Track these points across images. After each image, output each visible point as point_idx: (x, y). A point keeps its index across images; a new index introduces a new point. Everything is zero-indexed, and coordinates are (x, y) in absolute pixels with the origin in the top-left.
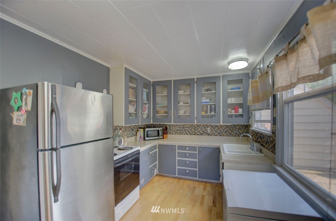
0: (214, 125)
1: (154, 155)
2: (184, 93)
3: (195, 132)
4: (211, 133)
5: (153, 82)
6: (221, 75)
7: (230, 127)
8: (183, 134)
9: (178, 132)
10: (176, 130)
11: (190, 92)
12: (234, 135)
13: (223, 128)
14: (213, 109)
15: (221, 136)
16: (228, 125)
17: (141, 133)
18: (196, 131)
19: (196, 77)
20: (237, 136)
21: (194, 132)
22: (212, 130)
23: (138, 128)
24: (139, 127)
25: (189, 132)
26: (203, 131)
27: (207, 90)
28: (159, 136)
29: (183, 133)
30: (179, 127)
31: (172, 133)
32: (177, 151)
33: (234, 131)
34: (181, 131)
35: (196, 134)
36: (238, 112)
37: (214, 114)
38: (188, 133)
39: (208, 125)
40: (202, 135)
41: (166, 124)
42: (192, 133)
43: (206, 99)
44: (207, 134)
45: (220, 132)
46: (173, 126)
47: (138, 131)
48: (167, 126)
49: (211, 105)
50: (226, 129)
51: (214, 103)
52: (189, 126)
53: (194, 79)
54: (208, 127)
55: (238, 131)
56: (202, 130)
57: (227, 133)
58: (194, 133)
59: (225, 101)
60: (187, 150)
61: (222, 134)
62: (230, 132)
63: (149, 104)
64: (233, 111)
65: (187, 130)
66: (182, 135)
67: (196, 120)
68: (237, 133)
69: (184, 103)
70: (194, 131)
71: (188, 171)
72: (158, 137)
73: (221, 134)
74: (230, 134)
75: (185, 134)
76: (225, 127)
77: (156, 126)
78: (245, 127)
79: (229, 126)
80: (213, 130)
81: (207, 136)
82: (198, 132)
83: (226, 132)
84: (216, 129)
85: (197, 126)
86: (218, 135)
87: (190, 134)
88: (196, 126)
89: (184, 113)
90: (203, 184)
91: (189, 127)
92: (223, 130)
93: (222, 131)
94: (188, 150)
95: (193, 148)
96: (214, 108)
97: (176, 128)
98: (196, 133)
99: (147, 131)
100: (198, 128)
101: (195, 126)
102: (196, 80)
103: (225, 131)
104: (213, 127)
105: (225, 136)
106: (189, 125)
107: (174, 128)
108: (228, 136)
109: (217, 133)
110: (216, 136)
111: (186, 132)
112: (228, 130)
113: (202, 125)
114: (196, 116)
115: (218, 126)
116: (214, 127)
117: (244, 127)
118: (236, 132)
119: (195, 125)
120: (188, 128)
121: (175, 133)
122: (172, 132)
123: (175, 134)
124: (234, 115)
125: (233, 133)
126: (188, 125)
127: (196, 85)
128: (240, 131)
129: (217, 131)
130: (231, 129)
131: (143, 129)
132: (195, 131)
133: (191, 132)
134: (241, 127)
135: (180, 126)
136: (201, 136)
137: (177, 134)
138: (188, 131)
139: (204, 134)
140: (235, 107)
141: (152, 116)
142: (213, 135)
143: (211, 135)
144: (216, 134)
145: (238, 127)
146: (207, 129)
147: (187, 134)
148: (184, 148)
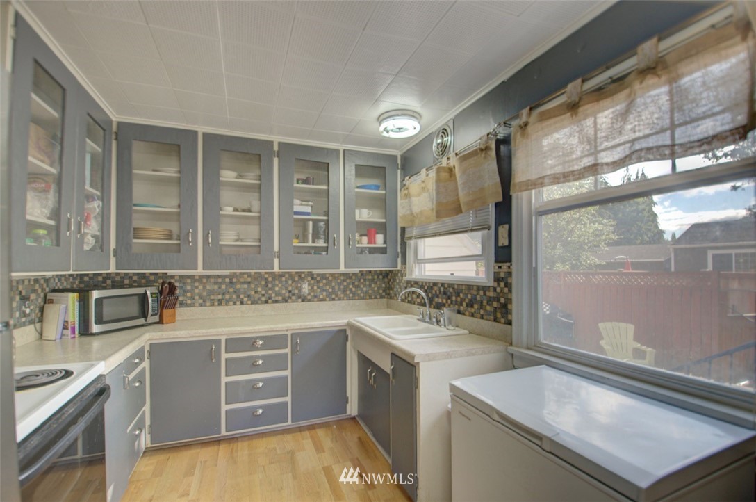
0: (319, 275)
1: (137, 384)
2: (236, 178)
3: (267, 296)
4: (309, 294)
5: (119, 124)
6: (340, 147)
7: (354, 277)
8: (231, 303)
9: (212, 297)
10: (205, 294)
11: (260, 180)
12: (362, 295)
13: (339, 281)
14: (321, 231)
15: (333, 300)
16: (349, 274)
17: (67, 308)
18: (270, 292)
19: (276, 139)
20: (368, 297)
21: (263, 295)
22: (312, 288)
23: (47, 290)
24: (53, 285)
25: (249, 296)
26: (290, 291)
27: (306, 182)
28: (144, 314)
29: (230, 299)
30: (216, 283)
31: (189, 302)
32: (224, 356)
33: (362, 286)
34: (224, 294)
35: (270, 301)
36: (375, 243)
37: (325, 245)
38: (245, 299)
39: (303, 275)
40: (286, 301)
41: (170, 272)
42: (259, 299)
43: (301, 205)
44: (299, 298)
45: (330, 290)
46: (195, 281)
47: (47, 301)
48: (173, 281)
49: (315, 222)
50: (345, 284)
51: (325, 218)
52: (249, 280)
53: (271, 143)
54: (301, 279)
55: (370, 285)
56: (286, 289)
57: (348, 292)
58: (263, 299)
59: (349, 214)
60: (258, 349)
61: (337, 296)
62: (354, 289)
63: (105, 198)
64: (365, 239)
65: (242, 290)
66: (226, 305)
67: (276, 261)
68: (367, 292)
69: (236, 210)
70: (263, 292)
71: (260, 411)
72: (142, 321)
73: (333, 296)
74: (354, 294)
75: (235, 304)
76: (342, 278)
77: (126, 282)
78: (384, 277)
79: (351, 275)
80: (315, 288)
81: (299, 305)
82: (276, 295)
83: (345, 291)
84: (321, 285)
85: (274, 279)
86: (328, 299)
87: (252, 303)
88: (270, 279)
89: (237, 240)
90: (307, 433)
91: (249, 283)
92: (339, 284)
93: (336, 287)
94: (263, 348)
95: (273, 341)
96: (324, 230)
97: (204, 287)
98: (270, 298)
99: (99, 301)
100: (277, 282)
101: (266, 279)
102: (276, 148)
103: (342, 287)
104: (316, 278)
105: (343, 300)
106: (249, 275)
107: (197, 287)
108: (349, 299)
109: (325, 293)
110: (322, 302)
111: (238, 297)
112: (348, 284)
113: (287, 276)
114: (276, 248)
115: (327, 276)
116: (318, 279)
117: (381, 277)
118: (365, 289)
119: (266, 276)
120: (246, 286)
121: (201, 301)
122: (192, 298)
123: (201, 305)
124: (366, 248)
125: (359, 292)
126: (246, 276)
127: (276, 160)
128: (373, 286)
129: (324, 288)
130: (356, 283)
131: (76, 295)
132: (267, 292)
133: (257, 296)
134: (376, 277)
135: (220, 280)
136: (284, 304)
137: (208, 304)
138: (245, 293)
139: (293, 298)
140: (369, 229)
141: (113, 245)
142: (316, 299)
143: (309, 301)
144: (321, 297)
145: (370, 277)
146: (299, 285)
147: (242, 303)
148: (248, 343)
